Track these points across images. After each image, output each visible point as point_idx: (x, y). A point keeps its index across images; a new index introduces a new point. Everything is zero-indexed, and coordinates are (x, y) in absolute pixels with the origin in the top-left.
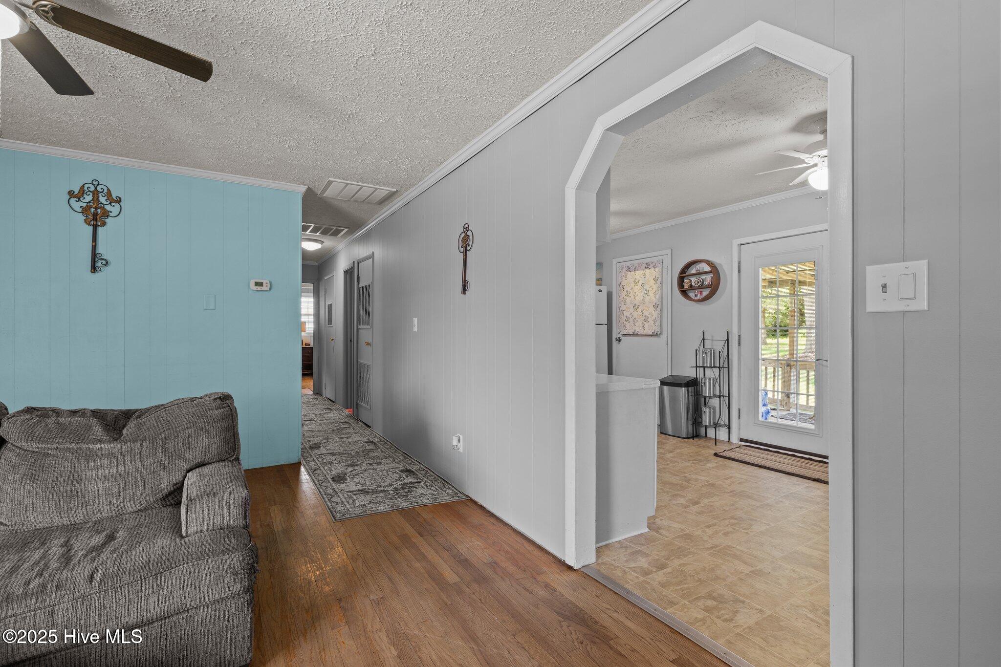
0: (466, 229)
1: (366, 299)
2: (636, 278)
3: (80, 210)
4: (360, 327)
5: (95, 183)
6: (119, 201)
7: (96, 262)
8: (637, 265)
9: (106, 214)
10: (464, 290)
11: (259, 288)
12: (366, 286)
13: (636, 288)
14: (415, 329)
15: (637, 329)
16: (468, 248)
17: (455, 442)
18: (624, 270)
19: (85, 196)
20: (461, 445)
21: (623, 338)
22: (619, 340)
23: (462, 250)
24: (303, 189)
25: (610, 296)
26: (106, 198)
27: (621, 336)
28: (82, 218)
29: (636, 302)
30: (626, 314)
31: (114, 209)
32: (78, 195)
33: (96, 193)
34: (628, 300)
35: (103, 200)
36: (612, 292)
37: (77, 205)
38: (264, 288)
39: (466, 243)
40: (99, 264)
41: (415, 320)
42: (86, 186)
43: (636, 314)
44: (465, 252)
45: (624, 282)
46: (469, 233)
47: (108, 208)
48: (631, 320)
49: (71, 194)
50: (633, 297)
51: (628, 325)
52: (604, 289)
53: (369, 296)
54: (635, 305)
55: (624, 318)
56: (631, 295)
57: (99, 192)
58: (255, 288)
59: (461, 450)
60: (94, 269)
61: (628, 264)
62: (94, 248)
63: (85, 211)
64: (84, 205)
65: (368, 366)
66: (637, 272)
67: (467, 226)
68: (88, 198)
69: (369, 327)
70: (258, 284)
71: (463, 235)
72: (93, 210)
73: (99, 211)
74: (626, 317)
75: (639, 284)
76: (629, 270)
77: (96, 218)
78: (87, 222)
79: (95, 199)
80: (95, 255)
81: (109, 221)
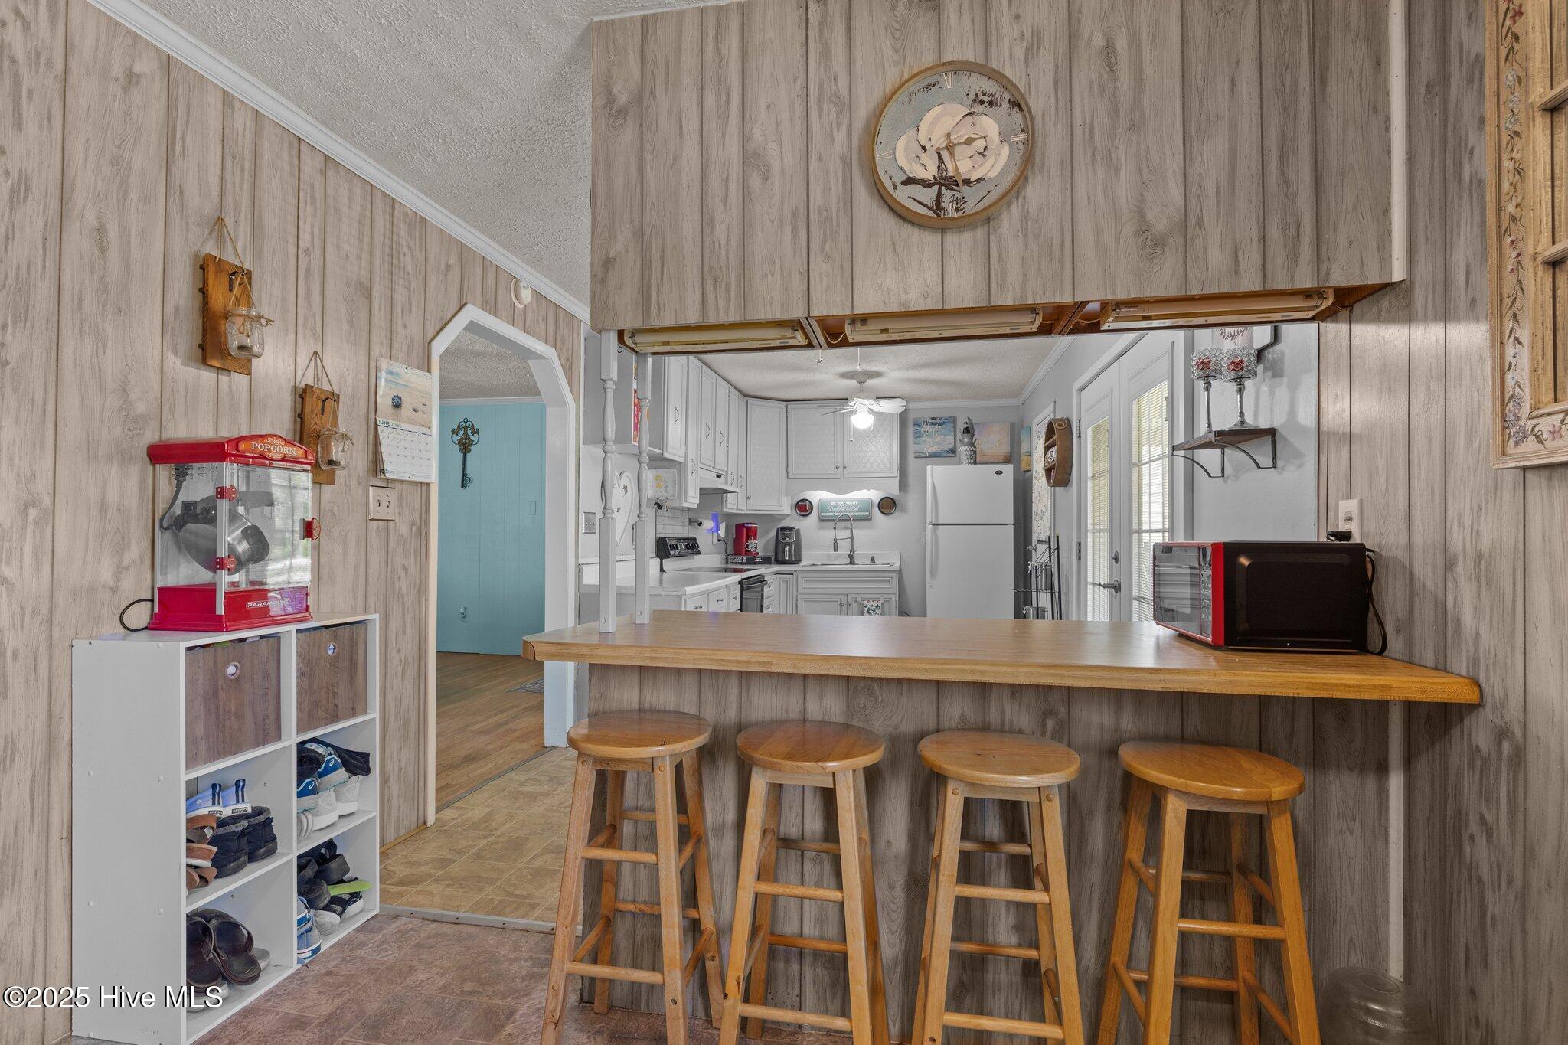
3: (457, 442)
5: (466, 421)
6: (478, 432)
7: (465, 480)
9: (471, 443)
19: (460, 431)
26: (471, 431)
28: (457, 447)
31: (476, 439)
32: (455, 432)
35: (469, 432)
40: (466, 482)
42: (461, 424)
47: (472, 438)
49: (453, 431)
57: (467, 427)
60: (463, 486)
62: (464, 469)
63: (460, 442)
64: (460, 438)
68: (462, 432)
72: (464, 441)
73: (467, 441)
77: (465, 447)
78: (460, 450)
79: (466, 433)
80: (464, 475)
81: (473, 448)
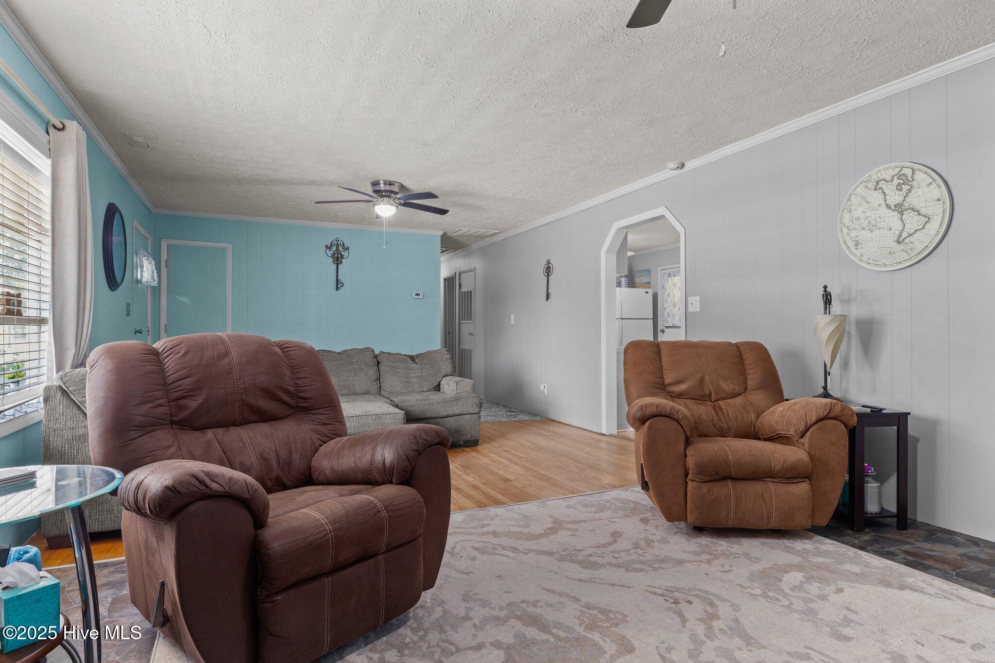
0: (548, 262)
1: (468, 302)
2: (674, 283)
3: (330, 256)
4: (461, 322)
5: (337, 240)
6: (348, 249)
7: (338, 284)
8: (675, 272)
9: (342, 257)
10: (547, 299)
11: (417, 297)
12: (468, 292)
13: (675, 290)
14: (512, 322)
15: (676, 323)
16: (550, 274)
17: (542, 388)
18: (667, 275)
19: (333, 247)
20: (546, 390)
21: (666, 330)
22: (663, 331)
23: (546, 274)
24: (442, 233)
25: (655, 297)
26: (342, 248)
27: (664, 328)
28: (331, 260)
29: (675, 301)
30: (668, 310)
31: (345, 254)
32: (328, 248)
33: (337, 245)
34: (669, 299)
35: (341, 249)
36: (657, 293)
37: (330, 253)
38: (421, 297)
39: (548, 270)
40: (339, 286)
41: (512, 317)
42: (333, 242)
43: (675, 311)
44: (548, 275)
45: (666, 286)
46: (550, 265)
47: (343, 253)
48: (671, 315)
49: (327, 247)
50: (672, 297)
51: (669, 320)
52: (651, 291)
53: (471, 299)
54: (674, 303)
55: (666, 314)
56: (672, 296)
57: (339, 245)
58: (415, 297)
59: (546, 393)
60: (337, 289)
61: (669, 271)
62: (337, 276)
63: (333, 256)
64: (332, 252)
65: (471, 351)
66: (676, 278)
67: (548, 261)
68: (334, 248)
69: (471, 321)
70: (417, 295)
71: (547, 266)
72: (336, 255)
73: (339, 255)
74: (668, 313)
75: (677, 287)
76: (669, 276)
77: (338, 259)
78: (334, 262)
79: (337, 249)
80: (337, 280)
81: (343, 260)
